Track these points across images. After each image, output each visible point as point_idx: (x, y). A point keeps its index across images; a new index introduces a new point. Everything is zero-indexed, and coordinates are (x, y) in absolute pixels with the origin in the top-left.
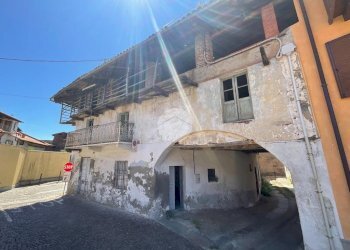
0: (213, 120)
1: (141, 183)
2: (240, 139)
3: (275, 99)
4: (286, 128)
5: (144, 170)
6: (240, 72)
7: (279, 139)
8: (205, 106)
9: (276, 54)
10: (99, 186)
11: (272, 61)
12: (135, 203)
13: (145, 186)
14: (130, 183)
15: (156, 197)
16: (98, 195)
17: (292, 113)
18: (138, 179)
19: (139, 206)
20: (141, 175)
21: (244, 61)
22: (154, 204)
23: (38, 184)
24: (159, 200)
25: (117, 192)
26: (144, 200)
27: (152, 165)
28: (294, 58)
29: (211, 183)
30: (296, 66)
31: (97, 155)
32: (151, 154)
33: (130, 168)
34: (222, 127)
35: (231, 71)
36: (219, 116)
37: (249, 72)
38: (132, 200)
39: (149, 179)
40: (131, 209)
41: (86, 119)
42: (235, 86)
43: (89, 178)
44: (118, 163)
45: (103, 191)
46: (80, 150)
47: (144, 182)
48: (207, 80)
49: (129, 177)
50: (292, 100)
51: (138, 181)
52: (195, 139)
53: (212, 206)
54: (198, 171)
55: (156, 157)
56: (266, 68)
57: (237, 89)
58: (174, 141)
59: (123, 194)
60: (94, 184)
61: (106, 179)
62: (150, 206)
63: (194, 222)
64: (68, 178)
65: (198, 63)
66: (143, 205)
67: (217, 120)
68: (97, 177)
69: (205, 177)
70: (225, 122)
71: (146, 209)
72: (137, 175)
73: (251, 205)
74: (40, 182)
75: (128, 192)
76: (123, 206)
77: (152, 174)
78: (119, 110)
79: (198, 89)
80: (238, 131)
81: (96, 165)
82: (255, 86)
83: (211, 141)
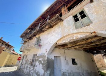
0: (71, 30)
5: (43, 57)
8: (67, 26)
12: (37, 74)
13: (43, 64)
14: (37, 63)
15: (47, 70)
16: (25, 70)
18: (40, 61)
19: (39, 75)
21: (81, 6)
22: (46, 74)
24: (48, 72)
25: (32, 68)
26: (42, 72)
32: (46, 50)
33: (38, 57)
34: (75, 31)
36: (73, 27)
38: (37, 72)
39: (44, 61)
43: (24, 63)
45: (27, 68)
46: (24, 52)
47: (42, 62)
49: (37, 60)
52: (64, 40)
54: (67, 59)
57: (80, 16)
59: (34, 69)
60: (25, 65)
61: (29, 62)
62: (44, 75)
67: (73, 29)
68: (26, 62)
69: (71, 62)
70: (76, 29)
72: (40, 59)
75: (36, 68)
76: (33, 75)
77: (46, 58)
81: (27, 57)
82: (89, 11)
83: (71, 39)
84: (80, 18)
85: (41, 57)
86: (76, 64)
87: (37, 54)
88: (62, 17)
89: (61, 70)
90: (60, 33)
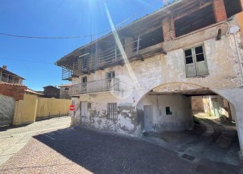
0: (179, 76)
1: (128, 116)
2: (198, 88)
3: (224, 63)
4: (232, 80)
5: (130, 108)
6: (197, 45)
7: (227, 87)
8: (172, 67)
9: (227, 33)
10: (96, 119)
11: (222, 37)
12: (124, 128)
13: (131, 118)
14: (120, 116)
15: (138, 122)
16: (96, 125)
17: (236, 71)
18: (125, 113)
19: (127, 130)
20: (127, 111)
21: (202, 37)
22: (137, 128)
24: (140, 126)
25: (111, 122)
26: (130, 126)
27: (135, 105)
28: (239, 35)
29: (169, 115)
30: (239, 41)
31: (92, 100)
32: (134, 98)
33: (119, 107)
34: (185, 80)
35: (191, 44)
36: (183, 73)
37: (205, 45)
38: (122, 126)
39: (133, 113)
40: (121, 132)
41: (80, 77)
42: (194, 54)
43: (88, 114)
44: (109, 104)
45: (100, 122)
46: (79, 97)
47: (130, 115)
48: (173, 50)
49: (119, 112)
50: (237, 62)
51: (126, 115)
52: (165, 88)
53: (169, 129)
55: (137, 100)
56: (218, 42)
57: (195, 56)
58: (150, 89)
59: (115, 123)
60: (92, 118)
61: (101, 114)
62: (135, 129)
63: (162, 138)
64: (73, 115)
65: (165, 38)
66: (130, 129)
67: (181, 76)
68: (94, 114)
70: (187, 77)
71: (132, 131)
72: (124, 111)
73: (191, 129)
74: (49, 118)
75: (119, 122)
76: (116, 130)
77: (135, 110)
78: (107, 70)
79: (166, 56)
80: (197, 83)
81: (93, 106)
82: (210, 54)
83: (177, 89)
84: (194, 59)
85: (126, 108)
86: (171, 113)
87: (116, 104)
88: (165, 43)
90: (160, 76)
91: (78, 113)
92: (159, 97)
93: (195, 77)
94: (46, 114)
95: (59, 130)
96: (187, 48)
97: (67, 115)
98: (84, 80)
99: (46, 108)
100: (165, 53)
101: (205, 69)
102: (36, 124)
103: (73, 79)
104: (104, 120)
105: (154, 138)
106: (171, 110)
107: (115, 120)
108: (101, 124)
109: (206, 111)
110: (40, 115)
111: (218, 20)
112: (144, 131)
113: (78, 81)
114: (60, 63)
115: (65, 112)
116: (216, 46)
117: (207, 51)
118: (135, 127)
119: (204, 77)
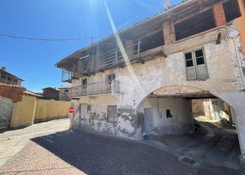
0: (179, 79)
1: (128, 119)
2: (199, 91)
3: (224, 66)
4: (232, 83)
5: (130, 110)
6: (198, 48)
7: (228, 91)
8: (173, 70)
9: (227, 37)
10: (96, 121)
11: (222, 41)
12: (124, 131)
13: (131, 120)
14: (120, 119)
16: (96, 127)
17: (236, 74)
18: (125, 116)
19: (127, 133)
20: (128, 114)
21: (202, 41)
23: (47, 121)
25: (111, 125)
26: (130, 129)
27: (135, 107)
28: (238, 40)
29: (169, 118)
30: (239, 45)
31: (92, 102)
32: (134, 101)
33: (119, 110)
34: (186, 83)
35: (192, 47)
36: (183, 76)
37: (205, 48)
38: (122, 129)
39: (133, 116)
40: (121, 135)
41: (80, 79)
42: (194, 57)
43: (88, 117)
44: (109, 106)
45: (99, 125)
46: (78, 99)
47: (130, 118)
48: (173, 53)
49: (119, 115)
50: (236, 66)
51: (126, 118)
52: (166, 91)
53: (169, 133)
55: (138, 102)
56: (218, 46)
57: (196, 59)
58: (151, 92)
59: (115, 126)
60: (92, 121)
61: (101, 117)
62: (135, 132)
64: (72, 117)
65: (166, 42)
66: (130, 132)
67: (182, 79)
68: (94, 116)
69: (165, 115)
70: (187, 80)
71: (132, 135)
72: (124, 114)
73: (191, 132)
74: (47, 120)
75: (118, 125)
76: (116, 133)
77: (135, 113)
78: (108, 72)
79: (167, 59)
80: (197, 86)
82: (210, 57)
83: (178, 92)
84: (195, 62)
85: (126, 110)
86: (171, 116)
87: (116, 106)
88: (165, 47)
89: (151, 125)
90: (160, 79)
91: (77, 115)
92: (159, 99)
93: (195, 80)
94: (45, 116)
95: (58, 133)
96: (188, 51)
97: (67, 117)
98: (84, 82)
99: (45, 110)
100: (166, 56)
101: (205, 72)
102: (34, 126)
103: (73, 81)
104: (104, 123)
105: (154, 142)
106: (171, 113)
107: (115, 123)
108: (100, 127)
109: (206, 114)
110: (38, 117)
111: (218, 24)
112: (144, 134)
113: (78, 83)
114: (60, 65)
115: (64, 114)
116: (216, 50)
117: (207, 54)
118: (135, 129)
119: (205, 80)
